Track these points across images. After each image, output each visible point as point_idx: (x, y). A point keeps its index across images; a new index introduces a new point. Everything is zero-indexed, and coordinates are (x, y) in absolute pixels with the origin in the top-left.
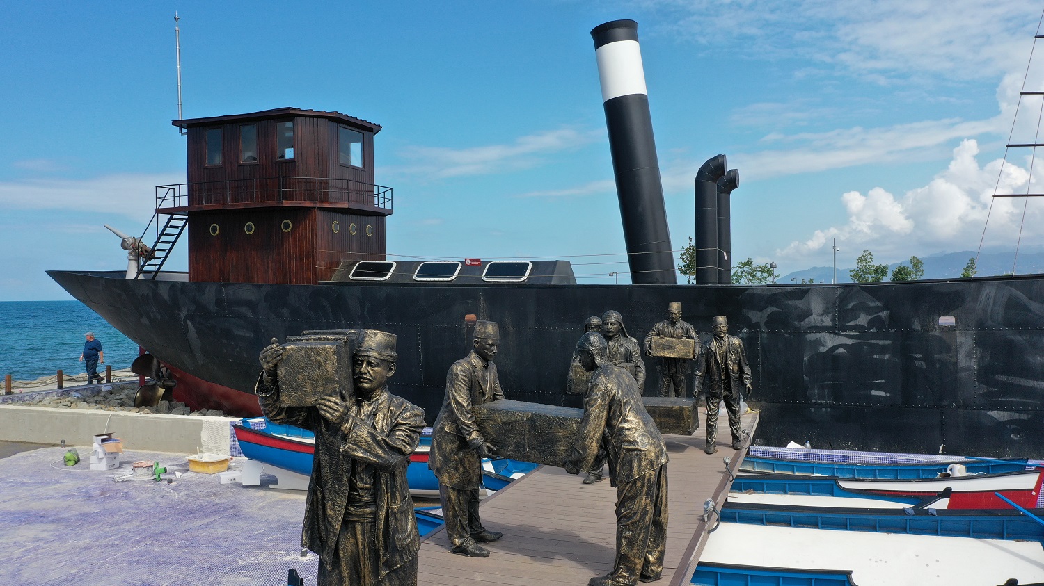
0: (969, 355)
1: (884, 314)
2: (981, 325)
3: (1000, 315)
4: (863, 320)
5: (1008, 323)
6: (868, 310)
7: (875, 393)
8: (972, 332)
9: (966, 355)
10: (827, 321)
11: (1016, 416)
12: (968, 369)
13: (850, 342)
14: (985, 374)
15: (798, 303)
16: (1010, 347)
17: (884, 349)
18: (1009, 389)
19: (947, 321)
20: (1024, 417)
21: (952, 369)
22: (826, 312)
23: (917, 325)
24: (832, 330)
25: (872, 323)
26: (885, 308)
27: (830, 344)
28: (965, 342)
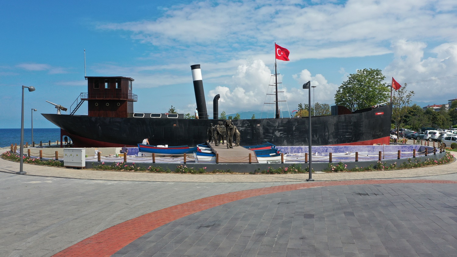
0: (262, 130)
1: (249, 124)
2: (263, 126)
3: (266, 124)
4: (246, 125)
5: (267, 125)
6: (247, 123)
7: (248, 137)
8: (262, 127)
9: (261, 131)
10: (241, 125)
11: (268, 140)
12: (262, 133)
13: (244, 129)
14: (264, 133)
15: (236, 122)
16: (267, 129)
17: (249, 130)
18: (267, 136)
19: (259, 125)
20: (269, 140)
21: (259, 133)
22: (240, 124)
23: (254, 126)
24: (241, 127)
25: (248, 126)
26: (250, 123)
27: (241, 129)
28: (261, 128)
